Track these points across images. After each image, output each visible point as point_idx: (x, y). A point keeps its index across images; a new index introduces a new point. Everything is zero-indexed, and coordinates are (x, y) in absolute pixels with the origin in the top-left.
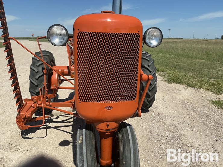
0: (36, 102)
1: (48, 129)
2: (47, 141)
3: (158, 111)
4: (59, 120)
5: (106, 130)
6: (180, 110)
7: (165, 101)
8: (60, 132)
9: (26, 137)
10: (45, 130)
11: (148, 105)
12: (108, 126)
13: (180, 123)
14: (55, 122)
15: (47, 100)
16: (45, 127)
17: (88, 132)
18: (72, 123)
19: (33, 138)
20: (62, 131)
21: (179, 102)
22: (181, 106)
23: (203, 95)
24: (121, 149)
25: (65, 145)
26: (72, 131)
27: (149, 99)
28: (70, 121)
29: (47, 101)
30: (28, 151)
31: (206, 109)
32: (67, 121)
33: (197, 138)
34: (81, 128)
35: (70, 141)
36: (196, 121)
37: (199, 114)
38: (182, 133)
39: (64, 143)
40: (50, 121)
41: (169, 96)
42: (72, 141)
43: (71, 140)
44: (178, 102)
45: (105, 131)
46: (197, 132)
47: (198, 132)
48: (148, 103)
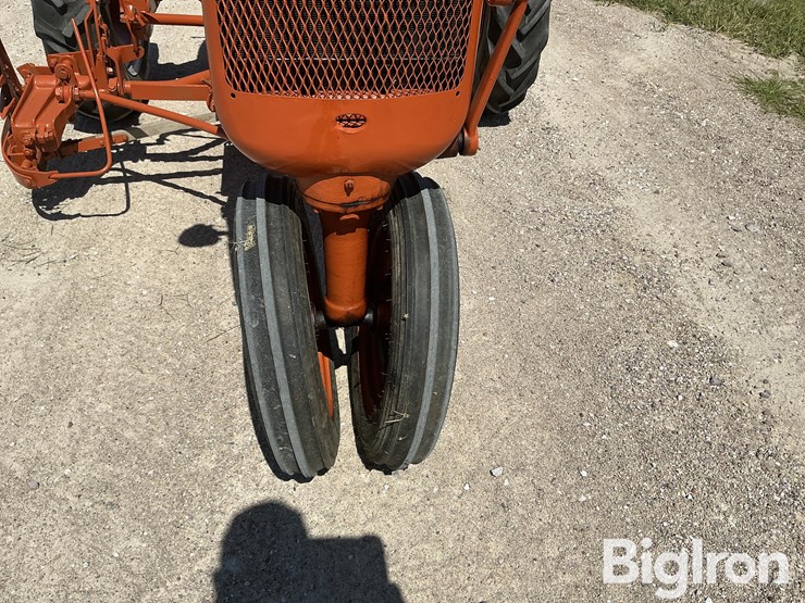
0: (68, 80)
1: (130, 185)
2: (134, 226)
3: (544, 117)
4: (167, 148)
5: (341, 205)
6: (625, 117)
7: (575, 79)
8: (180, 194)
9: (54, 211)
10: (122, 185)
11: (507, 97)
12: (349, 190)
13: (617, 166)
14: (156, 157)
15: (111, 70)
16: (121, 174)
17: (274, 208)
18: (221, 161)
19: (78, 215)
20: (187, 190)
21: (627, 85)
22: (631, 98)
23: (719, 58)
24: (398, 271)
25: (200, 244)
26: (223, 193)
27: (516, 73)
28: (212, 155)
29: (111, 76)
30: (67, 264)
31: (721, 112)
32: (200, 155)
33: (669, 220)
34: (249, 195)
35: (219, 229)
36: (676, 159)
37: (691, 132)
38: (618, 201)
39: (198, 236)
40: (138, 152)
41: (591, 58)
42: (226, 229)
43: (220, 224)
44: (622, 84)
45: (338, 209)
46: (675, 197)
47: (677, 200)
48: (510, 91)
